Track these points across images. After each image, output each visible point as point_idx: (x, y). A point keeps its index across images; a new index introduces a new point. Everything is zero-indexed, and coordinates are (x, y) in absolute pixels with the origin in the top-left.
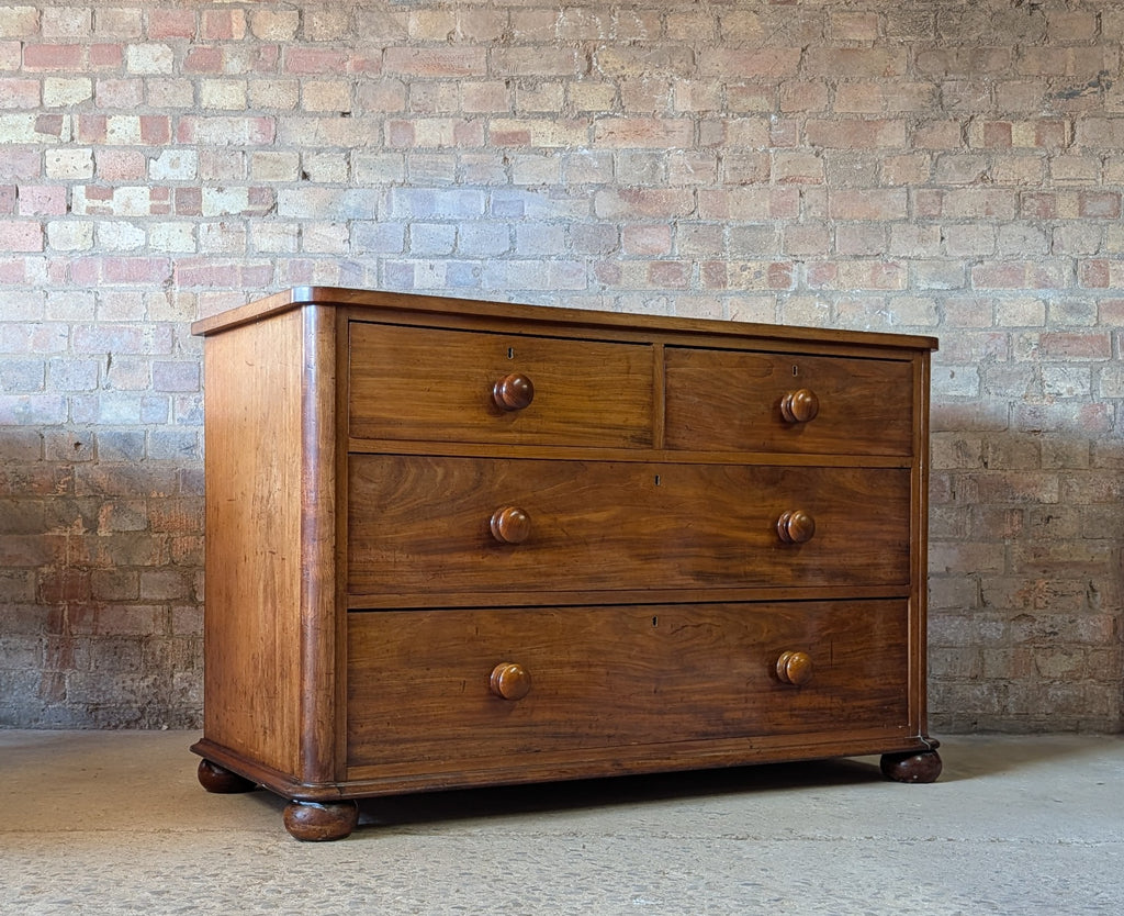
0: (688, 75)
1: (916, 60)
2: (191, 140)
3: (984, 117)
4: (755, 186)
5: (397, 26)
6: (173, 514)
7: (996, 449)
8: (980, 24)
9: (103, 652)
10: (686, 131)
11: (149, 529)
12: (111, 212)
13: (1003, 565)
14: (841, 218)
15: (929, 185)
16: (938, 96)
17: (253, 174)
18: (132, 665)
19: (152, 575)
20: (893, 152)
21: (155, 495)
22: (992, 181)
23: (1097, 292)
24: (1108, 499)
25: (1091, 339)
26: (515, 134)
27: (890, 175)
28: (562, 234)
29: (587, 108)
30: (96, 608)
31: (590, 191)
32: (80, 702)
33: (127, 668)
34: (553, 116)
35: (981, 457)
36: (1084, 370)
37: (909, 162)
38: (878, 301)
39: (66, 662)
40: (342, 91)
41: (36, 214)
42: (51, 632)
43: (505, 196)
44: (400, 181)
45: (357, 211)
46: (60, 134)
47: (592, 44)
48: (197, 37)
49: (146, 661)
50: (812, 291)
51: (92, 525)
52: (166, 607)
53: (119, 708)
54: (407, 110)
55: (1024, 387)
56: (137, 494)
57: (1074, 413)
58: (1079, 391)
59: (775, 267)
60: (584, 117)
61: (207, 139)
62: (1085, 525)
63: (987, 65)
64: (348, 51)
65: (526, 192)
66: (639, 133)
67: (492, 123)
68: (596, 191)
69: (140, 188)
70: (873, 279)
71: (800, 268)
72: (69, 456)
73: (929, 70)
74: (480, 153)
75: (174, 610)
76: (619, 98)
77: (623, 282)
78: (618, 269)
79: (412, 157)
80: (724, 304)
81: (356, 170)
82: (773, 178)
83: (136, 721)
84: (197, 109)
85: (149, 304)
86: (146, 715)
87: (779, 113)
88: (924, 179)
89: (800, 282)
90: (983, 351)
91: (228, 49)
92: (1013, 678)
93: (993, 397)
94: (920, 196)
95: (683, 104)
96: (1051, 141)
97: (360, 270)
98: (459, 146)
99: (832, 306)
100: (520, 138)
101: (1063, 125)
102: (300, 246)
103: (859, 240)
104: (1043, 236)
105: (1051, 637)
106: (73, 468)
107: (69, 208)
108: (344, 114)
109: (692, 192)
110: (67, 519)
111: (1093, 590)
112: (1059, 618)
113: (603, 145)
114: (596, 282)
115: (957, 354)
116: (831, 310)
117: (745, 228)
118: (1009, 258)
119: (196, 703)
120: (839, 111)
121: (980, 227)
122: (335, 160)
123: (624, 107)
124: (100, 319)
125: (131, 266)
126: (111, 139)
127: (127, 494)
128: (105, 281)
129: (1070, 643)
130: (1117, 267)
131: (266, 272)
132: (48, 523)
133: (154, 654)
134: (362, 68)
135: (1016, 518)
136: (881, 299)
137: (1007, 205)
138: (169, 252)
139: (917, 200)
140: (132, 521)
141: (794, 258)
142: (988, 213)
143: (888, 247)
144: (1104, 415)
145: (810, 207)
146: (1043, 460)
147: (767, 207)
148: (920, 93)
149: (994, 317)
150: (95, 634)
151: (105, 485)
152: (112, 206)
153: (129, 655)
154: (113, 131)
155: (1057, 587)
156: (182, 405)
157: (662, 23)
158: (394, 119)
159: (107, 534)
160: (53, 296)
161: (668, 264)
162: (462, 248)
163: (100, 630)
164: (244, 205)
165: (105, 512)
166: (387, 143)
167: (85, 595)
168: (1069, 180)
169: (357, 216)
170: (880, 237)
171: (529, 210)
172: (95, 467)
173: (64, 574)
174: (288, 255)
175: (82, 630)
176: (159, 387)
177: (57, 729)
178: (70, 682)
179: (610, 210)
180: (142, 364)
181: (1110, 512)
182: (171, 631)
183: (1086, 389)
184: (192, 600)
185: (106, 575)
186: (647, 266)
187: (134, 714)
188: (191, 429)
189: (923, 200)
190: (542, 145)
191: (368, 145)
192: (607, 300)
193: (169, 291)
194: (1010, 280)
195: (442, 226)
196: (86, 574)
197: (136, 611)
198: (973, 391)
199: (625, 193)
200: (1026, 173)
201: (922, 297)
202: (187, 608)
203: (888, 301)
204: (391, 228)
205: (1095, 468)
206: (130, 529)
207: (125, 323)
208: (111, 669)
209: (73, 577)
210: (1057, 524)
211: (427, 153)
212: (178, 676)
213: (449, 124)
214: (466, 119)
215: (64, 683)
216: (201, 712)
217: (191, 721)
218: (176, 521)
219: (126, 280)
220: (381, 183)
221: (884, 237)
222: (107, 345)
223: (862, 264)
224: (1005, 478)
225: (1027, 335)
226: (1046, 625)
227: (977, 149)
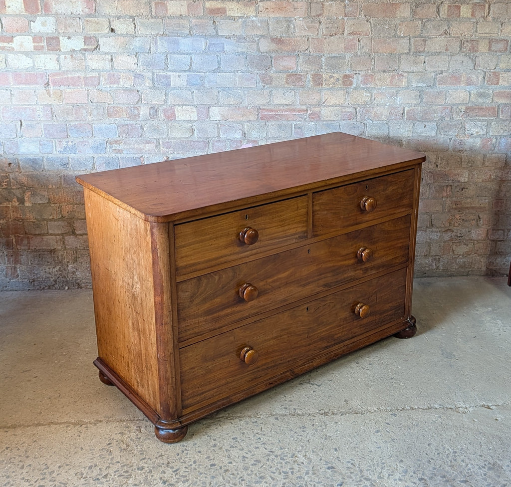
2: (51, 12)
3: (448, 2)
4: (337, 36)
6: (60, 195)
7: (442, 159)
9: (34, 257)
10: (304, 9)
11: (49, 202)
12: (13, 49)
13: (441, 209)
14: (378, 52)
15: (420, 36)
17: (86, 30)
18: (48, 262)
19: (53, 223)
20: (404, 20)
21: (51, 187)
22: (450, 34)
23: (493, 87)
24: (490, 180)
25: (489, 109)
26: (218, 9)
27: (402, 31)
28: (244, 60)
30: (28, 238)
31: (257, 39)
32: (25, 279)
33: (46, 263)
35: (435, 163)
36: (484, 123)
37: (411, 25)
38: (393, 92)
39: (17, 261)
42: (8, 249)
43: (215, 41)
44: (161, 33)
45: (140, 48)
49: (54, 261)
50: (363, 87)
51: (22, 201)
52: (61, 237)
53: (44, 281)
55: (457, 131)
56: (42, 186)
57: (478, 143)
58: (481, 132)
59: (346, 76)
60: (253, 1)
61: (60, 12)
62: (479, 191)
65: (225, 39)
66: (280, 9)
67: (207, 3)
68: (260, 39)
69: (27, 36)
70: (391, 82)
71: (357, 77)
72: (6, 170)
74: (201, 19)
75: (66, 238)
77: (273, 83)
78: (271, 77)
79: (167, 21)
80: (322, 94)
81: (138, 27)
82: (346, 32)
83: (53, 285)
85: (38, 96)
86: (57, 283)
88: (417, 33)
89: (357, 83)
90: (440, 115)
92: (443, 255)
93: (442, 136)
94: (415, 41)
96: (478, 14)
97: (143, 78)
98: (190, 15)
99: (371, 95)
100: (221, 11)
101: (485, 6)
102: (112, 66)
103: (386, 64)
104: (471, 61)
105: (460, 238)
106: (9, 175)
109: (306, 39)
110: (9, 198)
111: (480, 218)
112: (464, 230)
113: (263, 15)
114: (260, 84)
115: (428, 116)
116: (371, 97)
117: (332, 58)
118: (455, 71)
119: (80, 277)
121: (442, 57)
122: (128, 22)
124: (14, 103)
125: (29, 77)
126: (9, 11)
127: (37, 186)
128: (14, 84)
129: (467, 240)
130: (503, 75)
131: (96, 79)
133: (58, 257)
135: (449, 189)
136: (395, 91)
137: (456, 46)
138: (45, 69)
139: (414, 44)
140: (41, 198)
141: (355, 72)
142: (447, 50)
143: (399, 67)
145: (363, 47)
146: (463, 163)
147: (343, 47)
149: (445, 99)
150: (29, 249)
151: (26, 182)
152: (13, 46)
153: (46, 258)
154: (9, 7)
155: (464, 218)
156: (60, 145)
158: (157, 1)
159: (30, 205)
161: (295, 75)
162: (194, 67)
163: (31, 248)
164: (82, 46)
165: (27, 195)
166: (153, 14)
167: (22, 232)
168: (485, 33)
169: (140, 51)
170: (396, 61)
171: (227, 48)
172: (20, 174)
173: (11, 223)
174: (107, 71)
175: (23, 248)
176: (48, 136)
177: (16, 291)
178: (20, 270)
179: (267, 48)
180: (37, 125)
181: (489, 185)
182: (65, 247)
183: (484, 132)
184: (74, 233)
185: (31, 223)
186: (285, 76)
187: (51, 283)
188: (65, 156)
189: (417, 43)
190: (232, 15)
191: (144, 14)
192: (266, 92)
193: (48, 89)
194: (454, 82)
195: (183, 56)
196: (21, 223)
197: (47, 239)
198: (433, 134)
199: (273, 40)
200: (465, 30)
201: (413, 90)
202: (71, 237)
203: (397, 92)
204: (158, 57)
205: (485, 166)
206: (40, 202)
207: (27, 105)
208: (38, 264)
209: (15, 224)
210: (466, 191)
211: (174, 19)
212: (70, 266)
213: (185, 3)
214: (193, 1)
215: (17, 270)
216: (83, 281)
217: (79, 284)
218: (62, 198)
219: (26, 83)
220: (151, 34)
221: (398, 61)
222: (19, 116)
223: (386, 75)
224: (445, 172)
225: (460, 107)
226: (458, 233)
227: (444, 18)
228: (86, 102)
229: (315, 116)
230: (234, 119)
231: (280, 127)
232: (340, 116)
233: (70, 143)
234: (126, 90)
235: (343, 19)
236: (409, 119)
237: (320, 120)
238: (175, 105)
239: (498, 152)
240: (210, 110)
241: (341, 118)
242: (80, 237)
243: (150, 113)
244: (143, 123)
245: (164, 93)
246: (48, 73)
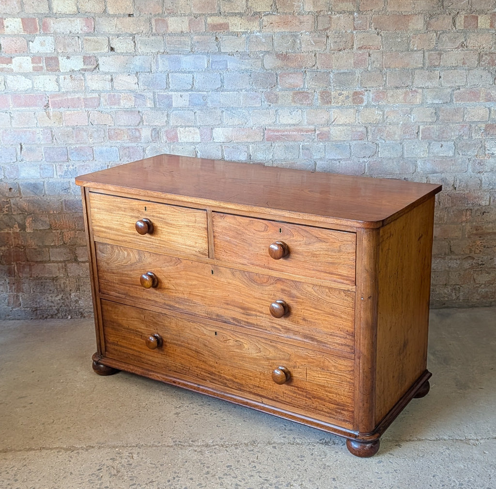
2: (50, 31)
3: (464, 13)
4: (346, 51)
6: (62, 221)
7: (461, 181)
9: (36, 285)
10: (310, 22)
11: (51, 228)
12: (12, 70)
13: (461, 235)
14: (389, 67)
15: (435, 49)
16: (441, 1)
17: (85, 49)
18: (51, 290)
19: (55, 250)
20: (417, 32)
21: (52, 212)
22: (467, 47)
26: (221, 25)
27: (415, 45)
28: (248, 78)
29: (258, 10)
30: (30, 265)
31: (261, 55)
32: (28, 307)
33: (48, 291)
34: (241, 15)
35: (453, 185)
37: (425, 37)
38: (407, 110)
39: (19, 290)
40: (128, 3)
42: (9, 276)
43: (217, 58)
44: (162, 51)
45: (141, 67)
49: (57, 289)
50: (374, 105)
51: (23, 227)
52: (63, 264)
53: (47, 310)
54: (163, 13)
55: (476, 151)
56: (43, 212)
59: (356, 93)
60: (257, 15)
61: (58, 31)
65: (228, 56)
66: (286, 23)
67: (208, 19)
69: (26, 57)
70: (405, 99)
71: (368, 94)
72: (7, 195)
74: (203, 35)
75: (68, 265)
76: (275, 4)
77: (279, 102)
78: (276, 95)
79: (168, 38)
80: (330, 113)
81: (138, 46)
82: (355, 46)
83: (56, 315)
84: (51, 14)
85: (38, 118)
86: (60, 312)
87: (359, 11)
88: (432, 46)
89: (368, 101)
90: (458, 133)
93: (461, 156)
94: (431, 55)
95: (309, 7)
97: (144, 98)
98: (192, 32)
99: (384, 113)
100: (224, 27)
102: (112, 86)
103: (399, 79)
104: (490, 75)
105: (482, 266)
106: (10, 200)
108: (130, 15)
109: (314, 54)
110: (10, 224)
112: (485, 258)
113: (267, 30)
114: (266, 102)
115: (445, 135)
116: (383, 115)
117: (341, 74)
118: (473, 87)
119: (83, 306)
120: (389, 10)
121: (459, 71)
122: (127, 40)
123: (277, 9)
124: (14, 126)
125: (28, 99)
126: (7, 31)
127: (38, 212)
128: (13, 107)
129: (490, 268)
131: (96, 100)
133: (60, 285)
135: (468, 213)
137: (474, 59)
138: (45, 91)
139: (429, 58)
140: (42, 225)
141: (365, 89)
142: (464, 63)
143: (413, 82)
145: (374, 62)
146: (483, 185)
147: (352, 62)
149: (463, 117)
150: (31, 277)
151: (27, 208)
152: (12, 68)
153: (49, 286)
154: (7, 27)
155: (485, 244)
156: (60, 168)
158: (157, 18)
159: (31, 231)
161: (302, 93)
162: (196, 86)
163: (33, 275)
164: (81, 66)
165: (28, 220)
166: (154, 31)
167: (24, 259)
169: (141, 70)
170: (409, 77)
171: (230, 65)
172: (21, 200)
173: (12, 250)
174: (107, 91)
175: (24, 275)
176: (48, 160)
177: (18, 320)
178: (22, 298)
179: (272, 65)
180: (38, 148)
182: (67, 274)
184: (76, 260)
185: (32, 250)
186: (292, 94)
187: (54, 312)
188: (66, 180)
189: (431, 57)
190: (235, 30)
191: (144, 32)
192: (272, 111)
193: (47, 111)
194: (473, 98)
195: (185, 74)
196: (23, 250)
197: (49, 266)
198: (451, 154)
199: (278, 56)
200: (484, 42)
201: (428, 107)
202: (74, 264)
203: (411, 110)
204: (159, 76)
206: (42, 228)
207: (27, 128)
208: (41, 292)
209: (16, 252)
210: (487, 216)
211: (175, 36)
212: (73, 294)
213: (186, 20)
214: (195, 17)
215: (19, 299)
216: (86, 310)
217: (82, 314)
218: (64, 224)
219: (25, 106)
220: (152, 52)
221: (411, 77)
222: (19, 140)
223: (399, 91)
224: (464, 194)
225: (479, 126)
226: (479, 261)
227: (460, 30)
228: (87, 124)
229: (324, 137)
230: (239, 141)
231: (287, 148)
232: (350, 136)
233: (71, 167)
234: (126, 111)
235: (352, 32)
236: (423, 138)
237: (329, 141)
238: (177, 127)
240: (214, 131)
241: (351, 138)
242: (83, 264)
243: (152, 135)
244: (144, 145)
245: (166, 114)
246: (48, 95)
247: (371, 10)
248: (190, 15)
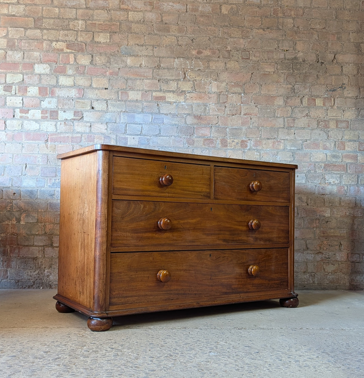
0: (216, 80)
1: (287, 78)
2: (55, 95)
3: (307, 96)
4: (237, 116)
5: (124, 61)
6: (46, 217)
7: (311, 199)
8: (306, 68)
9: (21, 263)
10: (215, 98)
11: (37, 222)
12: (28, 118)
13: (313, 236)
14: (263, 126)
15: (290, 117)
16: (293, 89)
17: (75, 107)
18: (31, 267)
19: (38, 237)
20: (279, 106)
21: (40, 211)
22: (310, 116)
23: (342, 151)
24: (346, 216)
25: (340, 166)
26: (161, 97)
27: (279, 113)
28: (176, 129)
29: (184, 90)
30: (19, 248)
31: (185, 116)
32: (12, 280)
33: (29, 268)
34: (173, 92)
35: (306, 202)
36: (338, 175)
37: (284, 110)
38: (275, 153)
39: (8, 266)
40: (105, 81)
41: (3, 118)
42: (3, 256)
43: (158, 116)
44: (124, 110)
45: (110, 120)
46: (11, 92)
47: (186, 70)
48: (58, 62)
49: (35, 266)
50: (254, 149)
51: (19, 220)
52: (43, 248)
53: (26, 282)
54: (126, 88)
55: (320, 180)
56: (34, 210)
57: (335, 189)
58: (336, 182)
59: (243, 141)
60: (183, 92)
61: (61, 95)
62: (338, 224)
63: (308, 80)
64: (107, 69)
65: (164, 115)
66: (200, 98)
67: (154, 93)
68: (187, 116)
69: (38, 110)
70: (273, 146)
72: (11, 197)
73: (290, 81)
74: (150, 102)
75: (46, 249)
76: (194, 87)
77: (195, 145)
78: (193, 140)
79: (128, 103)
80: (227, 153)
81: (109, 107)
82: (242, 113)
83: (32, 286)
84: (57, 85)
85: (40, 148)
86: (35, 284)
87: (244, 93)
88: (289, 115)
89: (250, 146)
90: (307, 169)
91: (68, 66)
92: (317, 272)
93: (310, 183)
94: (288, 120)
95: (214, 89)
96: (327, 104)
97: (110, 139)
98: (143, 100)
99: (260, 154)
100: (163, 98)
101: (331, 99)
102: (90, 130)
103: (269, 134)
104: (325, 134)
105: (328, 259)
106: (13, 201)
107: (14, 116)
108: (106, 89)
109: (217, 117)
110: (10, 218)
111: (341, 245)
112: (330, 253)
113: (189, 101)
114: (186, 145)
116: (260, 155)
117: (233, 129)
118: (315, 140)
119: (52, 280)
120: (263, 93)
121: (306, 130)
122: (103, 103)
123: (196, 90)
124: (23, 152)
125: (35, 136)
126: (29, 94)
127: (31, 210)
128: (25, 140)
129: (334, 261)
130: (348, 144)
131: (79, 138)
132: (3, 220)
133: (38, 263)
134: (112, 74)
135: (317, 221)
137: (315, 124)
138: (47, 131)
139: (287, 122)
140: (32, 219)
141: (249, 139)
142: (309, 126)
143: (278, 136)
144: (344, 190)
145: (254, 123)
146: (326, 203)
147: (240, 122)
148: (288, 88)
149: (310, 158)
150: (18, 256)
151: (23, 207)
152: (28, 116)
153: (30, 264)
154: (29, 92)
155: (330, 243)
156: (50, 181)
157: (208, 64)
158: (122, 91)
159: (24, 223)
160: (7, 144)
161: (209, 139)
162: (144, 132)
163: (20, 255)
164: (72, 117)
165: (23, 216)
166: (120, 98)
167: (15, 244)
168: (333, 116)
169: (109, 121)
170: (275, 133)
171: (165, 121)
172: (20, 201)
173: (8, 236)
174: (87, 133)
175: (14, 255)
176: (43, 175)
177: (4, 288)
178: (10, 273)
179: (191, 122)
180: (37, 167)
181: (346, 220)
182: (44, 256)
183: (339, 182)
184: (52, 245)
185: (22, 237)
186: (203, 140)
187: (31, 284)
188: (53, 189)
189: (289, 121)
190: (169, 101)
191: (113, 99)
192: (190, 150)
193: (47, 144)
194: (315, 147)
195: (137, 125)
196: (16, 237)
197: (33, 249)
198: (304, 182)
199: (196, 117)
200: (320, 114)
201: (288, 152)
202: (50, 248)
203: (278, 153)
204: (120, 125)
205: (341, 206)
206: (31, 222)
207: (31, 154)
208: (24, 268)
209: (11, 238)
210: (330, 224)
211: (133, 102)
212: (46, 271)
213: (140, 93)
214: (145, 92)
215: (8, 273)
216: (54, 283)
217: (50, 286)
218: (47, 219)
219: (33, 140)
220: (117, 111)
221: (277, 132)
222: (25, 161)
223: (270, 141)
224: (314, 209)
225: (320, 164)
226: (327, 255)
227: (305, 106)
233: (57, 180)
239: (349, 196)
242: (55, 249)
246: (48, 134)
247: (252, 93)
248: (142, 90)
